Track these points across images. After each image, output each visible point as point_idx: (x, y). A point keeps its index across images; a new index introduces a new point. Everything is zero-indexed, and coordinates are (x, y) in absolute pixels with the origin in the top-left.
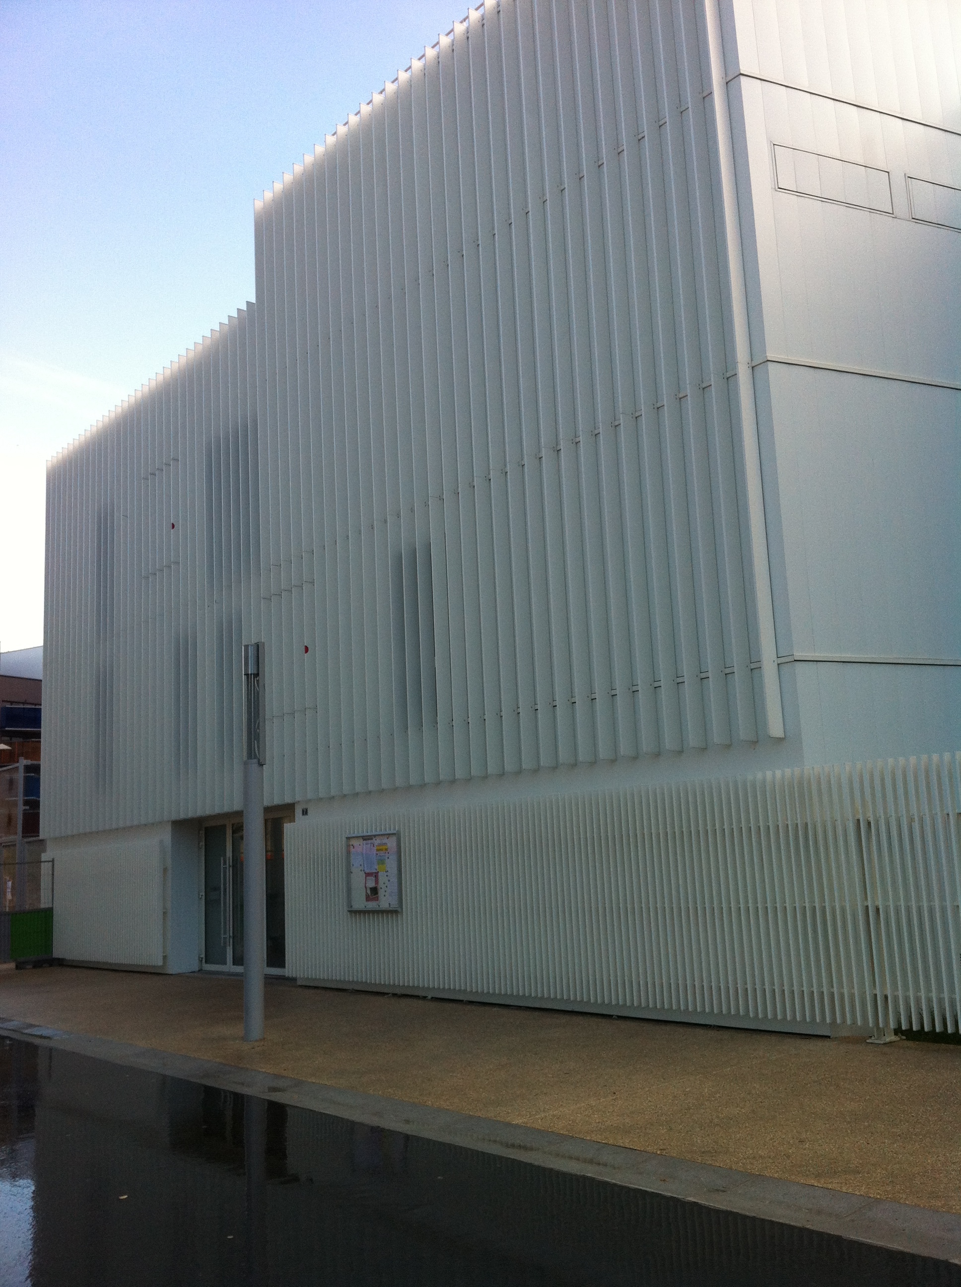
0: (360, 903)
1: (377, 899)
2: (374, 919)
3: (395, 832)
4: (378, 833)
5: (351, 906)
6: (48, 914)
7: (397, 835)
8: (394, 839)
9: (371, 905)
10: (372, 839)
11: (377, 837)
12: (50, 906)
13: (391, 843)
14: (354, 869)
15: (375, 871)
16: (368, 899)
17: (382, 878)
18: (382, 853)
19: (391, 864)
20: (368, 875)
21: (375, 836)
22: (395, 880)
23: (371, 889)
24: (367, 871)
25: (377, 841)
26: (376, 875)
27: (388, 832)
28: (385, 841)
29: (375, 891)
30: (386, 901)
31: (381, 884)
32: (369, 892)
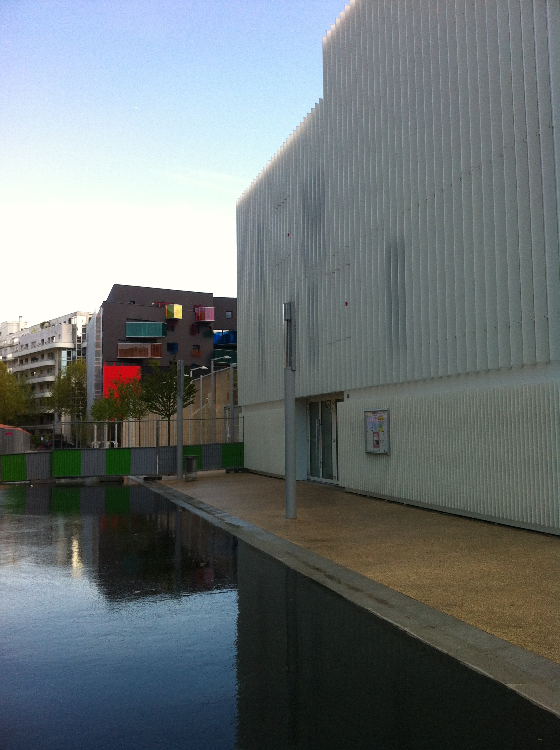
0: (371, 449)
1: (378, 447)
2: (377, 458)
3: (387, 409)
4: (378, 410)
5: (367, 450)
6: (241, 446)
7: (388, 411)
8: (386, 413)
9: (376, 450)
10: (376, 413)
11: (378, 412)
12: (242, 441)
13: (385, 416)
14: (368, 429)
15: (378, 431)
16: (375, 446)
17: (381, 436)
18: (381, 421)
19: (385, 428)
20: (375, 433)
21: (378, 411)
22: (387, 437)
23: (376, 441)
24: (374, 431)
25: (378, 415)
26: (378, 433)
27: (384, 409)
28: (382, 414)
29: (377, 442)
30: (382, 448)
31: (380, 439)
32: (375, 442)
